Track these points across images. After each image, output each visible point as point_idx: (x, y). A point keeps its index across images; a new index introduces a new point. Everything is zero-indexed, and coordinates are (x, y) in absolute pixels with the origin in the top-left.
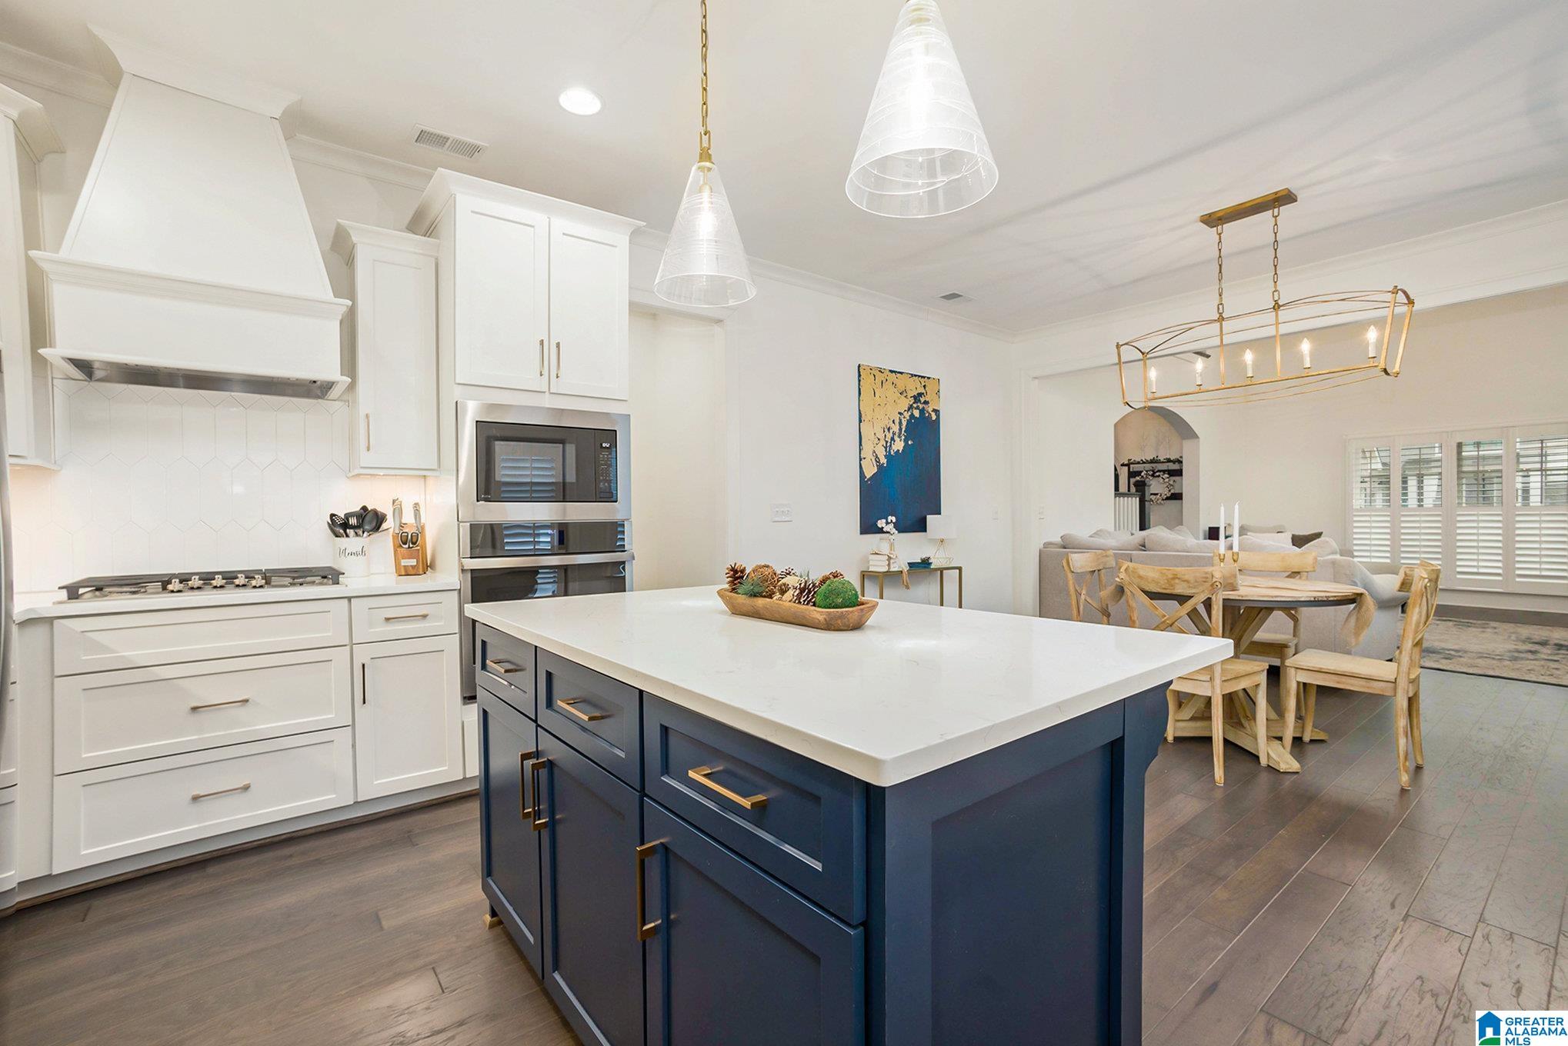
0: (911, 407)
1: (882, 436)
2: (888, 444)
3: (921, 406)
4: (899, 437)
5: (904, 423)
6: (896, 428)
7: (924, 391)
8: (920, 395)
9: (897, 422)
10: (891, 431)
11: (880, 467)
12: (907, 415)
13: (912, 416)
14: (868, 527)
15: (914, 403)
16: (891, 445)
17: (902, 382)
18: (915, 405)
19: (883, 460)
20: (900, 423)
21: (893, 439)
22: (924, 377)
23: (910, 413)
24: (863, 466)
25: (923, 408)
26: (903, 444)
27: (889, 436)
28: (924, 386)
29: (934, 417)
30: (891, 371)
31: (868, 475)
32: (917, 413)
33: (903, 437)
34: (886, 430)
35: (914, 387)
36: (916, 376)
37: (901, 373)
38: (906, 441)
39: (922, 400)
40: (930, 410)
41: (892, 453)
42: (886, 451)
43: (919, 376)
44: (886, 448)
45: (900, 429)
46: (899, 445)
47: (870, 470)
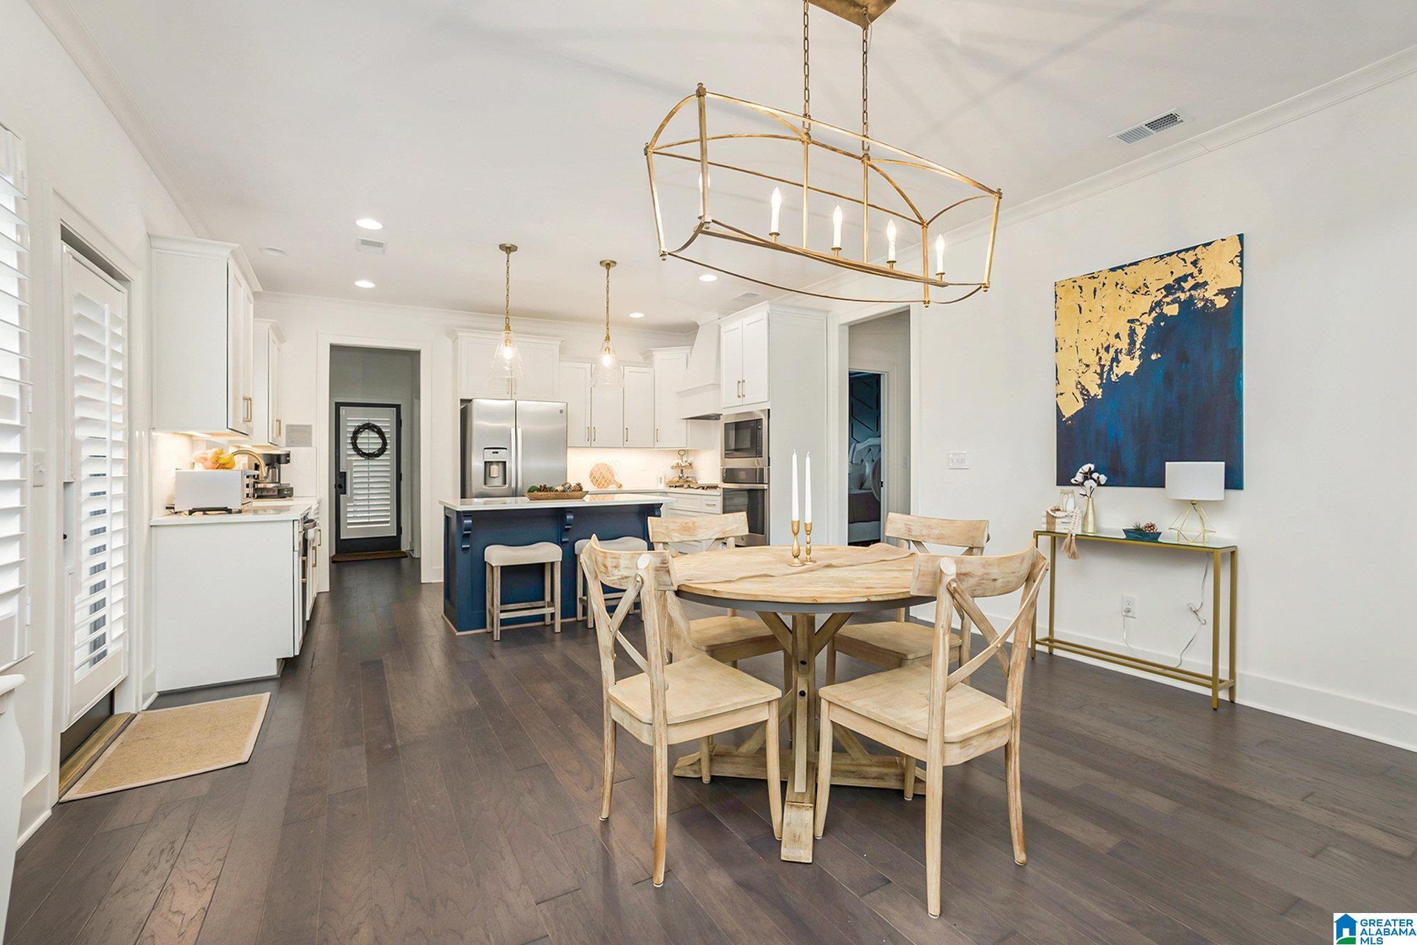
0: (1157, 304)
1: (1092, 359)
2: (1106, 369)
3: (1183, 296)
4: (1130, 354)
5: (1141, 332)
6: (1124, 344)
7: (1191, 269)
8: (1183, 278)
9: (1126, 333)
10: (1112, 351)
11: (1089, 400)
12: (1148, 320)
13: (1162, 316)
14: (1064, 478)
15: (1165, 297)
16: (1111, 369)
17: (1132, 279)
18: (1168, 299)
19: (1096, 391)
20: (1132, 333)
21: (1115, 360)
22: (1194, 248)
23: (1154, 314)
24: (1059, 405)
25: (1191, 295)
26: (1137, 362)
27: (1107, 358)
28: (1195, 263)
29: (1223, 301)
30: (1113, 270)
31: (1068, 413)
32: (1173, 309)
33: (1138, 353)
34: (1102, 351)
35: (1163, 275)
36: (1170, 255)
37: (1136, 264)
38: (1145, 356)
39: (1191, 282)
40: (1212, 294)
41: (1114, 378)
42: (1101, 378)
43: (1179, 252)
44: (1101, 375)
45: (1132, 343)
46: (1129, 365)
47: (1072, 406)
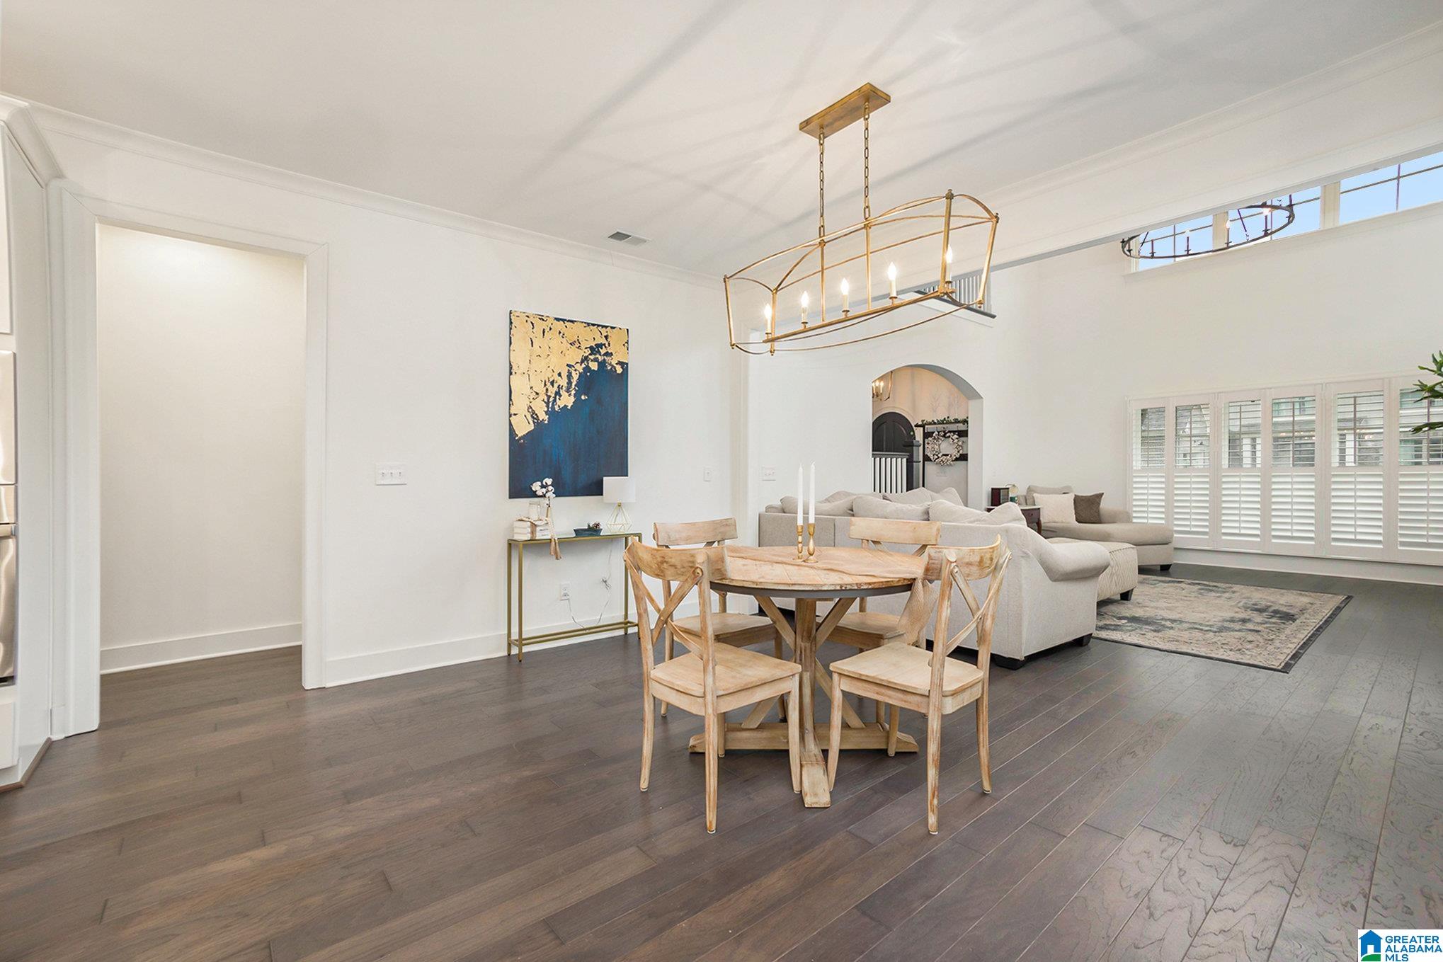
0: (585, 359)
1: (541, 390)
2: (551, 399)
3: (600, 358)
4: (568, 390)
5: (575, 377)
6: (564, 383)
7: (604, 341)
8: (600, 346)
9: (564, 374)
10: (556, 385)
11: (538, 424)
12: (580, 368)
13: (587, 369)
14: (519, 489)
15: (590, 354)
16: (555, 400)
17: (573, 332)
18: (592, 357)
19: (543, 416)
20: (570, 376)
21: (558, 393)
22: (606, 327)
23: (583, 366)
24: (513, 424)
25: (604, 360)
26: (572, 399)
27: (552, 391)
28: (606, 337)
29: (619, 370)
30: (558, 319)
31: (521, 433)
32: (594, 366)
33: (573, 392)
34: (548, 384)
35: (591, 338)
36: (594, 325)
37: (573, 322)
38: (577, 395)
39: (603, 351)
40: (614, 363)
41: (557, 409)
42: (548, 406)
43: (599, 326)
44: (547, 404)
45: (570, 383)
46: (567, 400)
47: (524, 427)
